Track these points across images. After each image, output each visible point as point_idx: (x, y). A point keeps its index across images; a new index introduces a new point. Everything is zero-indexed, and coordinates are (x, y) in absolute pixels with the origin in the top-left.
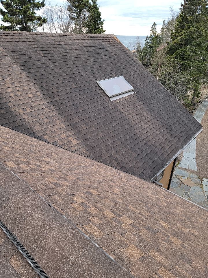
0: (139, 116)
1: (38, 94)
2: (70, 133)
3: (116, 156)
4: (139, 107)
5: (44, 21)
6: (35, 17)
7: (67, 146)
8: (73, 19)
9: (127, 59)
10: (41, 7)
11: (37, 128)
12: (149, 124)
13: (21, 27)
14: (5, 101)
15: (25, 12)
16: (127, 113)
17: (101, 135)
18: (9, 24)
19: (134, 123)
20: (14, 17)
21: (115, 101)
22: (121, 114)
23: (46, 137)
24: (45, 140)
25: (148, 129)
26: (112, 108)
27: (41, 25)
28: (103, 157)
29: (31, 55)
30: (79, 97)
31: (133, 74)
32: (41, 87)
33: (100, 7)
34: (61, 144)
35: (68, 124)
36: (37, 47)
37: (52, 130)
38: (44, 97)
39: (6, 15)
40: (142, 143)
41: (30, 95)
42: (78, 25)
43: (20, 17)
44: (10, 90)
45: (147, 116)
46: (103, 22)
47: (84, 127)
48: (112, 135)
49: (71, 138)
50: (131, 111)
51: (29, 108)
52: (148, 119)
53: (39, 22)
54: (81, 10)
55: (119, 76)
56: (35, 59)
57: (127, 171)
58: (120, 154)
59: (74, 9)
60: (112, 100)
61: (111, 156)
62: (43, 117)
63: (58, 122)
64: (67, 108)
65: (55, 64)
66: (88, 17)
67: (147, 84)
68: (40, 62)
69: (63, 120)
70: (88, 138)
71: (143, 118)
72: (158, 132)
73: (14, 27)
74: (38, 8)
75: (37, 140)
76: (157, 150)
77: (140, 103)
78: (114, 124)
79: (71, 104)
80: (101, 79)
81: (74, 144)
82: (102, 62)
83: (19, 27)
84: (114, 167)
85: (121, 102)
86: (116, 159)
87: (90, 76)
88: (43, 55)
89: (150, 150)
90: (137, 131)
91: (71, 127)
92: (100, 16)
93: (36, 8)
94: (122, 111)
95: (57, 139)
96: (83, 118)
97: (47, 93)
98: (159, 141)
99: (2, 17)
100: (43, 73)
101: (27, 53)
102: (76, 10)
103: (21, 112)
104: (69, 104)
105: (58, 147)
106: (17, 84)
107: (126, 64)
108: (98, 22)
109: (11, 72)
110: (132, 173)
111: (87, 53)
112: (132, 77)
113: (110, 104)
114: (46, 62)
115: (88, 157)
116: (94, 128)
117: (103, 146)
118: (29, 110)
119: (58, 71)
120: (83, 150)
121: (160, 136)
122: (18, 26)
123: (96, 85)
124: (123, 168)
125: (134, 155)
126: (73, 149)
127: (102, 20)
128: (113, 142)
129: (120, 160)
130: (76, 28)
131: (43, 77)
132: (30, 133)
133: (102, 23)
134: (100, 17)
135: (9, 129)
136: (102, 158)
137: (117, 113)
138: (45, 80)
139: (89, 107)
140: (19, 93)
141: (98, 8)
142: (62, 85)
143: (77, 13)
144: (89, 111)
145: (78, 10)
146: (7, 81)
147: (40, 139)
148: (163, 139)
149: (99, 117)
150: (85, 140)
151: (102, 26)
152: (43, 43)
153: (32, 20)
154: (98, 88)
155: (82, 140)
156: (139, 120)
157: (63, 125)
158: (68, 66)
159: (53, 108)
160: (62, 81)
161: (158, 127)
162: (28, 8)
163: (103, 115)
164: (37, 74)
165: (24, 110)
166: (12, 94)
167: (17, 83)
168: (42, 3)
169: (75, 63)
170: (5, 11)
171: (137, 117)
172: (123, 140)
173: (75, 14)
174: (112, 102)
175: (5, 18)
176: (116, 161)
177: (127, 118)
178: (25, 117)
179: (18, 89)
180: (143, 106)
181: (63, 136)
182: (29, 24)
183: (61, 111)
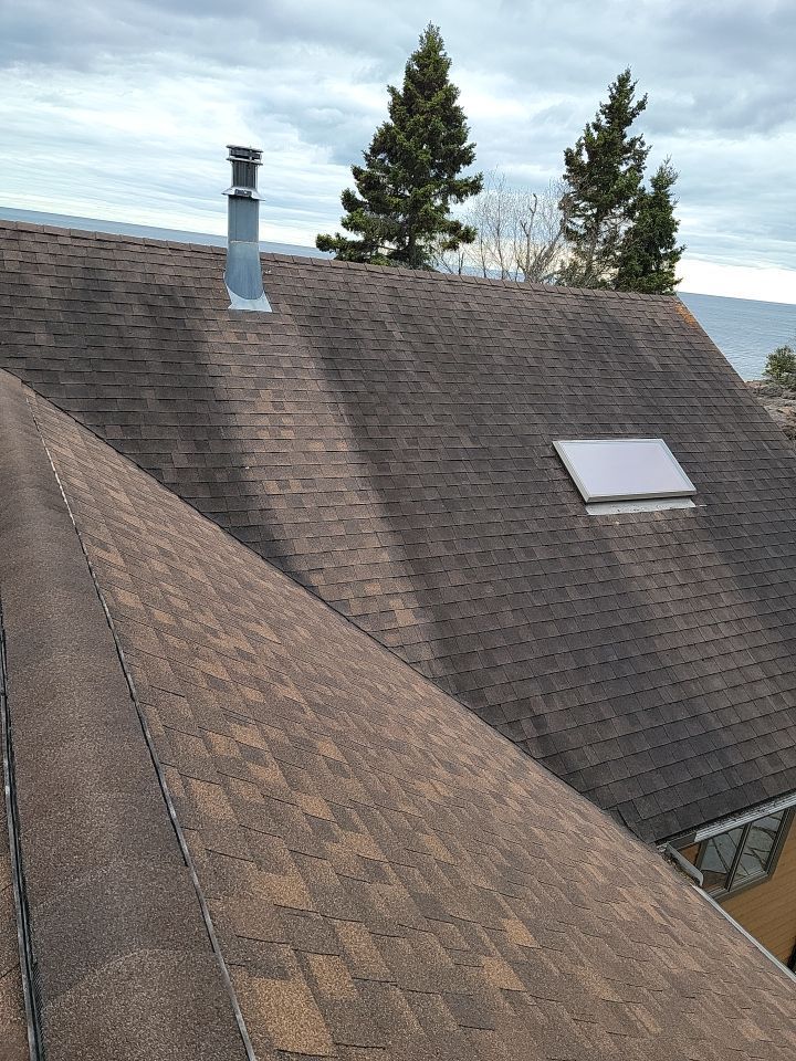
0: (689, 592)
1: (342, 447)
2: (400, 587)
3: (542, 709)
4: (701, 561)
5: (468, 236)
6: (444, 222)
7: (374, 625)
8: (570, 235)
9: (706, 386)
10: (467, 196)
11: (301, 546)
12: (725, 631)
13: (394, 247)
14: (240, 449)
15: (416, 205)
16: (638, 571)
17: (509, 620)
18: (358, 237)
19: (658, 613)
20: (381, 217)
21: (606, 518)
22: (613, 566)
23: (316, 579)
24: (310, 589)
25: (712, 651)
26: (584, 537)
27: (453, 246)
28: (491, 697)
29: (361, 332)
30: (475, 479)
31: (715, 437)
32: (360, 429)
33: (677, 205)
34: (358, 611)
35: (401, 555)
36: (388, 310)
37: (344, 562)
38: (356, 458)
39: (359, 210)
40: (670, 695)
41: (317, 447)
42: (583, 255)
43: (401, 218)
44: (265, 421)
45: (726, 600)
46: (680, 253)
47: (457, 578)
48: (553, 630)
49: (395, 603)
50: (658, 568)
51: (297, 483)
52: (727, 614)
53: (448, 238)
54: (603, 210)
55: (649, 435)
56: (371, 346)
57: (569, 777)
58: (559, 707)
59: (582, 205)
60: (591, 511)
61: (523, 703)
62: (329, 516)
63: (374, 542)
64: (418, 505)
65: (429, 367)
66: (626, 233)
67: (765, 484)
68: (384, 356)
69: (390, 541)
70: (455, 616)
71: (706, 604)
72: (758, 673)
73: (374, 246)
74: (460, 196)
75: (285, 579)
76: (727, 738)
77: (711, 546)
78: (573, 595)
79: (436, 496)
80: (574, 437)
81: (401, 623)
82: (600, 382)
83: (389, 246)
84: (523, 745)
85: (629, 528)
86: (538, 720)
87: (537, 419)
88: (398, 336)
89: (695, 729)
90: (659, 645)
91: (409, 567)
92: (674, 234)
93: (454, 197)
94: (623, 558)
95: (348, 594)
96: (461, 549)
97: (371, 447)
98: (750, 707)
99: (345, 214)
100: (380, 388)
101: (352, 325)
102: (587, 210)
103: (273, 488)
104: (430, 495)
105: (343, 619)
106: (289, 408)
107: (696, 402)
108: (662, 251)
109: (286, 371)
110: (589, 792)
111: (551, 346)
112: (704, 448)
113: (581, 524)
114: (402, 356)
115: (434, 680)
116: (489, 590)
117: (504, 659)
118: (296, 487)
119: (432, 389)
120: (425, 654)
121: (764, 690)
122: (387, 244)
123: (549, 453)
124: (555, 760)
125: (619, 728)
126: (391, 639)
127: (676, 247)
128: (549, 659)
129: (552, 726)
130: (574, 266)
131: (374, 399)
132: (275, 554)
133: (674, 256)
134: (671, 237)
135: (219, 529)
136: (483, 698)
137: (599, 562)
138: (379, 410)
139: (497, 518)
140: (285, 434)
141: (672, 208)
142: (427, 433)
143: (588, 218)
144: (493, 531)
145: (595, 211)
146: (266, 395)
147: (297, 579)
148: (772, 706)
149: (522, 557)
150: (442, 622)
151: (671, 267)
152: (413, 303)
153: (430, 230)
154: (553, 464)
155: (431, 617)
156: (685, 608)
157: (385, 556)
158: (470, 379)
159: (373, 498)
160: (431, 422)
161: (765, 655)
162: (427, 196)
163: (541, 555)
164: (361, 388)
165: (284, 484)
166: (264, 435)
167: (292, 405)
168: (474, 182)
169: (499, 372)
170: (359, 197)
171: (680, 594)
172: (592, 660)
173: (580, 222)
174: (591, 519)
175: (351, 219)
176: (538, 727)
177: (635, 586)
178: (279, 506)
179: (286, 421)
180: (717, 560)
181: (372, 589)
182: (420, 242)
183: (395, 509)
